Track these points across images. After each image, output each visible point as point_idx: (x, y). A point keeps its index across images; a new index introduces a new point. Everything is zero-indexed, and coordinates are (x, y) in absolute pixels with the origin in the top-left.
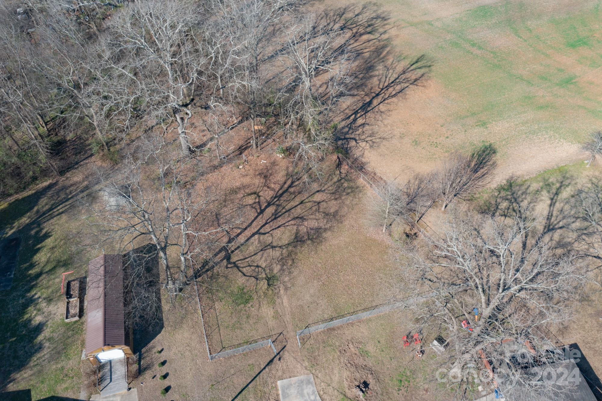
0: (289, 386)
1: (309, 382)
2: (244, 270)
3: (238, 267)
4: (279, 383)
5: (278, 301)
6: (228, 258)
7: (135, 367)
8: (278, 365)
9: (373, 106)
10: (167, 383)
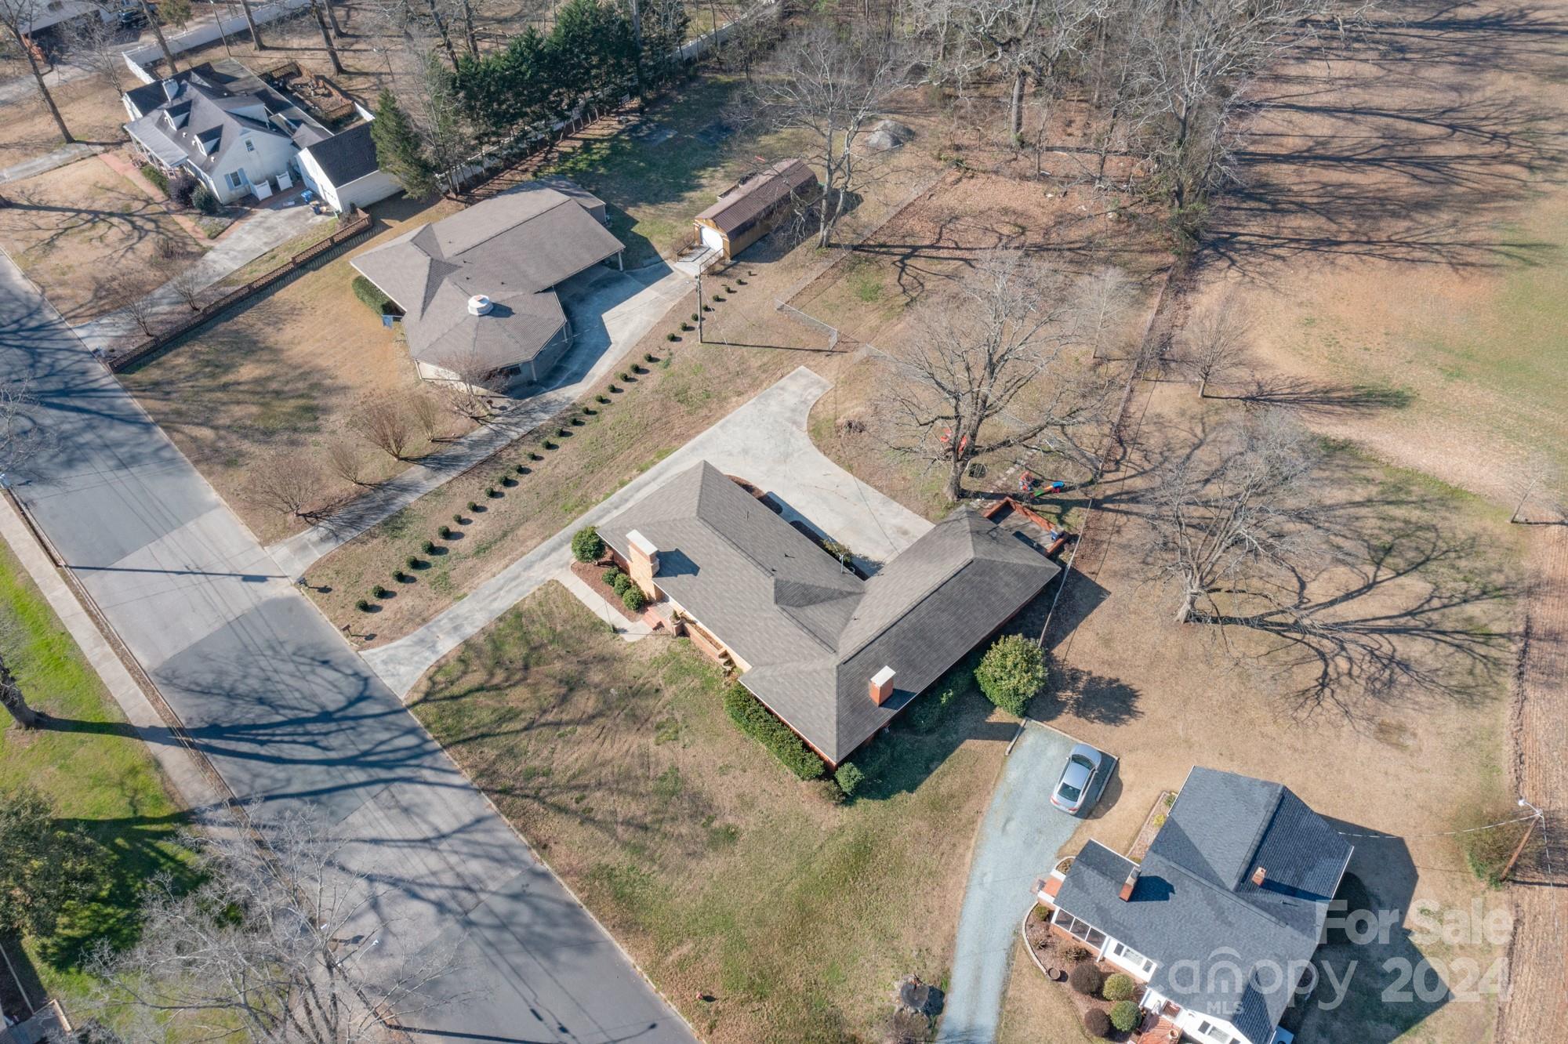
0: (807, 376)
1: (824, 388)
2: (904, 276)
3: (903, 270)
4: (802, 367)
5: (894, 320)
6: (907, 256)
7: (719, 268)
8: (821, 357)
9: (1335, 248)
10: (727, 296)
